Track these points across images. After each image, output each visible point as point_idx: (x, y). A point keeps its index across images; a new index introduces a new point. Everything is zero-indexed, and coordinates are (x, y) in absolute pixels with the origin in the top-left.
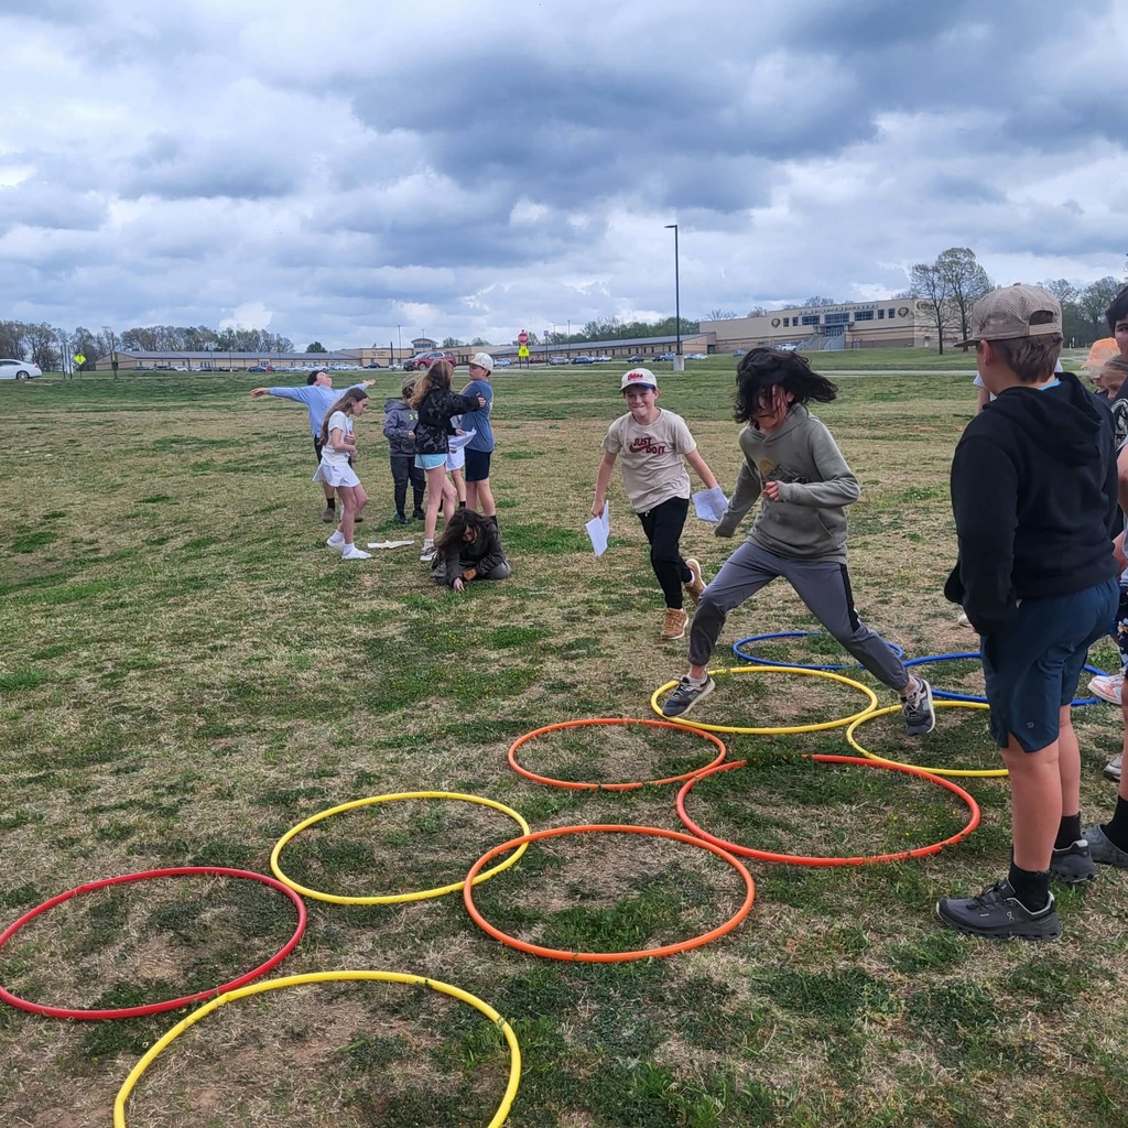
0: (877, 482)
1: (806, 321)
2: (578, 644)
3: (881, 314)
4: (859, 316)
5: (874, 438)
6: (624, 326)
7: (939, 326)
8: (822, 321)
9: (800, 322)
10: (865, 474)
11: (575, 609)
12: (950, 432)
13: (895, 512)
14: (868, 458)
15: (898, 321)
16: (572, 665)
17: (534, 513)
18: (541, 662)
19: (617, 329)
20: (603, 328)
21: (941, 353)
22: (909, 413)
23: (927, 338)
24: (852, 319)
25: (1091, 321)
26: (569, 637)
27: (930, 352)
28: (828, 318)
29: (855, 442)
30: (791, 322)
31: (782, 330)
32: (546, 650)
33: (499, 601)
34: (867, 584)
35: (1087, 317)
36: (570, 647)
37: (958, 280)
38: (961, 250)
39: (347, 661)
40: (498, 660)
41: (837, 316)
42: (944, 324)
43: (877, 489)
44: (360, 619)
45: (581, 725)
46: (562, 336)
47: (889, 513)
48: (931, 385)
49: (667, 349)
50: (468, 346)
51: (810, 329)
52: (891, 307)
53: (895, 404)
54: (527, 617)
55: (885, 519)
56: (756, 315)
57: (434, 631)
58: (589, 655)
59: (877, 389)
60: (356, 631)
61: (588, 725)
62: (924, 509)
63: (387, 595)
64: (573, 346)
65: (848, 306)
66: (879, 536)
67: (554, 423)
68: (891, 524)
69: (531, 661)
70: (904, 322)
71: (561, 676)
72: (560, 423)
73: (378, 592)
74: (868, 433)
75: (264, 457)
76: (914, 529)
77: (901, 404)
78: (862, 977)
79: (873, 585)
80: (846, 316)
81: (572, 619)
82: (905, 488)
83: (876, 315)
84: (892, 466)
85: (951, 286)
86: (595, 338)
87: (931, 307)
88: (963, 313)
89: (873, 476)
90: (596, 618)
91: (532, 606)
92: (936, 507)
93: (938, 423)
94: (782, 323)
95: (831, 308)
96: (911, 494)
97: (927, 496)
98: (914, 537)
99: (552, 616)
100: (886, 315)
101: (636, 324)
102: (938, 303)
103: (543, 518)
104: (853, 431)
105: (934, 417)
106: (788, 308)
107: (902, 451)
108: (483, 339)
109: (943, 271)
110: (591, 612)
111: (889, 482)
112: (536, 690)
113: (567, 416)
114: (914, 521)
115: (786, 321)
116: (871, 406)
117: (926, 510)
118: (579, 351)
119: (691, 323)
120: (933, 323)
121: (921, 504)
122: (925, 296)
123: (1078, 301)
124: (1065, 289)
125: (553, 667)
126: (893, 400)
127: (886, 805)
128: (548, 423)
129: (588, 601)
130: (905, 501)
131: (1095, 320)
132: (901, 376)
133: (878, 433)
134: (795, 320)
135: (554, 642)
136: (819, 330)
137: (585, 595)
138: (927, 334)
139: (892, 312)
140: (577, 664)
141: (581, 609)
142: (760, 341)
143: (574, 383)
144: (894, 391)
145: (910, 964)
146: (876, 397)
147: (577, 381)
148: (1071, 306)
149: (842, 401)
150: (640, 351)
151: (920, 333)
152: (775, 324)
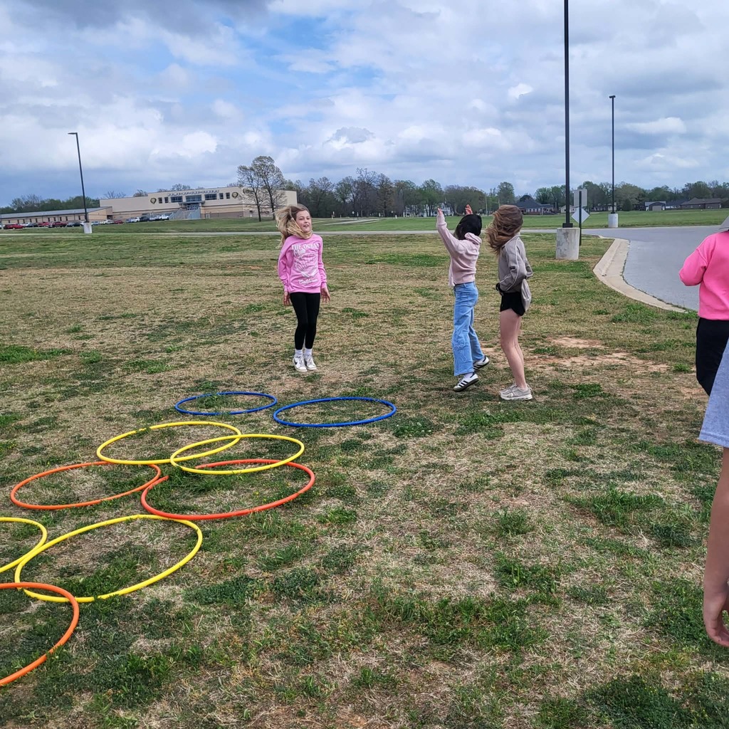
0: (229, 302)
1: (174, 200)
2: (42, 422)
3: (222, 196)
4: (208, 197)
5: (225, 275)
6: (43, 202)
7: (257, 205)
8: (184, 200)
9: (170, 200)
10: (222, 298)
11: (36, 400)
12: (270, 269)
13: (242, 320)
14: (223, 288)
15: (232, 201)
16: (39, 436)
18: (16, 437)
19: (38, 205)
20: (27, 203)
21: (260, 221)
22: (245, 259)
23: (251, 211)
24: (203, 199)
26: (34, 418)
27: (253, 220)
28: (188, 198)
29: (214, 278)
30: (164, 201)
31: (157, 206)
32: (19, 428)
34: (229, 364)
35: (339, 199)
36: (37, 424)
37: (265, 176)
38: (266, 157)
41: (194, 197)
42: (260, 203)
43: (230, 307)
45: (52, 473)
47: (238, 321)
48: (256, 241)
49: (77, 218)
51: (177, 205)
52: (228, 192)
53: (235, 254)
55: (236, 325)
56: (140, 195)
58: (50, 428)
59: (224, 244)
61: (57, 472)
62: (258, 317)
64: (4, 216)
65: (201, 191)
66: (234, 335)
68: (240, 328)
70: (236, 201)
71: (32, 444)
74: (221, 272)
76: (254, 329)
77: (239, 254)
78: (247, 579)
79: (233, 364)
80: (200, 197)
81: (33, 406)
82: (247, 305)
83: (218, 197)
84: (237, 292)
85: (262, 179)
86: (20, 210)
87: (251, 192)
88: (271, 196)
89: (226, 299)
90: (52, 404)
92: (265, 316)
93: (263, 265)
94: (158, 201)
95: (189, 191)
96: (250, 308)
97: (260, 309)
98: (254, 334)
99: (18, 406)
100: (225, 196)
101: (54, 201)
102: (255, 190)
104: (212, 272)
105: (259, 261)
106: (161, 191)
107: (241, 283)
109: (256, 170)
110: (48, 400)
111: (237, 302)
112: (15, 455)
113: (7, 267)
114: (253, 325)
115: (160, 200)
116: (221, 255)
117: (260, 317)
118: (9, 219)
119: (93, 200)
120: (253, 202)
121: (257, 314)
122: (247, 185)
123: (334, 190)
124: (327, 183)
125: (25, 439)
126: (234, 251)
127: (252, 487)
129: (44, 393)
130: (248, 313)
132: (237, 235)
133: (227, 272)
134: (166, 200)
135: (23, 423)
136: (183, 206)
137: (42, 389)
138: (251, 209)
139: (228, 195)
140: (43, 435)
141: (39, 399)
142: (144, 212)
143: (10, 243)
144: (234, 245)
145: (272, 565)
146: (224, 249)
147: (11, 241)
148: (331, 193)
149: (202, 253)
150: (57, 219)
151: (246, 208)
152: (153, 201)
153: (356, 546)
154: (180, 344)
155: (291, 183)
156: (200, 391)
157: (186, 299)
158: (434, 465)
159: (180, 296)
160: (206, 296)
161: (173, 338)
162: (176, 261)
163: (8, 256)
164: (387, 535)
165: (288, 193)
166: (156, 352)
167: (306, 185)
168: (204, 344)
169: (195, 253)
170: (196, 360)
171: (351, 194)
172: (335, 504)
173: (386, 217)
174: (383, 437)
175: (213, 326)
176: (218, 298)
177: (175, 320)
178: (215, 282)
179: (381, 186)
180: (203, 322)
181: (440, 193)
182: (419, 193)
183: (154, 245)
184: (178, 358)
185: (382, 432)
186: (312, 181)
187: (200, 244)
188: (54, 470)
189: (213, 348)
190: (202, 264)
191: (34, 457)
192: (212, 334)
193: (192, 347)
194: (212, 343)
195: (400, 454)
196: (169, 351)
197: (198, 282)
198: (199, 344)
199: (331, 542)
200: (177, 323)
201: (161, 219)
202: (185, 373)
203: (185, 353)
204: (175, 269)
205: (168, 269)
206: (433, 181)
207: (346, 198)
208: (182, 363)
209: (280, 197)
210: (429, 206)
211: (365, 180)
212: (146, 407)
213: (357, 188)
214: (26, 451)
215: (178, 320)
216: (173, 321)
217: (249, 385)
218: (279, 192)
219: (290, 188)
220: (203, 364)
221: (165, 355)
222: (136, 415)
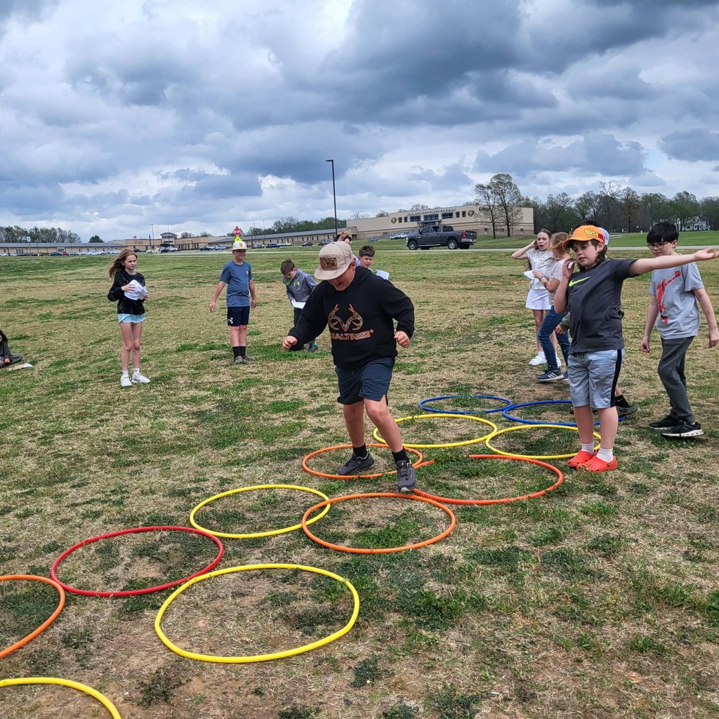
0: (473, 315)
1: (413, 219)
2: (322, 408)
3: (458, 214)
4: (444, 216)
5: (466, 289)
6: (298, 223)
7: (493, 222)
8: (422, 219)
9: (409, 219)
10: (465, 310)
11: (315, 390)
12: (510, 284)
13: (487, 331)
14: (465, 301)
15: (468, 219)
16: (323, 419)
17: (272, 338)
18: (304, 418)
19: (295, 226)
20: (285, 225)
21: (495, 238)
22: (484, 274)
23: (486, 229)
24: (440, 218)
25: (582, 218)
26: (315, 405)
27: (488, 238)
28: (426, 217)
29: (456, 292)
30: (403, 220)
31: (397, 225)
32: (305, 412)
33: (267, 388)
34: (479, 370)
35: (579, 215)
36: (318, 410)
37: (502, 194)
38: (504, 175)
39: (187, 424)
40: (278, 420)
41: (431, 216)
42: (495, 220)
43: (474, 318)
44: (185, 401)
45: (338, 448)
46: (259, 230)
47: (483, 331)
48: (493, 257)
49: (326, 238)
50: (198, 237)
51: (415, 224)
52: (464, 210)
53: (473, 269)
54: (288, 396)
55: (482, 335)
56: (382, 215)
57: (233, 405)
58: (331, 414)
59: (461, 260)
60: (186, 408)
61: (342, 448)
62: (502, 328)
63: (196, 388)
64: (267, 236)
65: (438, 210)
66: (481, 344)
67: (269, 284)
68: (485, 338)
69: (298, 418)
70: (472, 219)
71: (318, 425)
72: (273, 284)
73: (190, 386)
74: (462, 286)
75: (86, 310)
76: (500, 340)
77: (477, 269)
78: (517, 549)
79: (483, 370)
80: (437, 216)
81: (313, 395)
82: (490, 317)
83: (454, 215)
84: (480, 305)
85: (498, 197)
86: (280, 231)
87: (487, 210)
88: (507, 213)
89: (470, 311)
90: (328, 395)
91: (288, 390)
92: (509, 327)
93: (502, 280)
94: (398, 221)
95: (427, 211)
96: (493, 321)
97: (503, 322)
98: (500, 344)
99: (302, 395)
100: (461, 215)
101: (306, 222)
102: (491, 208)
103: (279, 340)
104: (455, 286)
105: (499, 276)
106: (401, 211)
107: (484, 296)
108: (208, 233)
109: (493, 188)
110: (324, 391)
111: (480, 314)
112: (306, 433)
113: (275, 280)
114: (498, 336)
115: (400, 219)
116: (459, 271)
117: (504, 329)
118: (270, 239)
119: (341, 221)
120: (489, 220)
121: (500, 326)
122: (484, 203)
123: (573, 206)
124: (565, 198)
125: (312, 421)
126: (472, 267)
127: (513, 476)
128: (266, 285)
129: (321, 386)
130: (491, 325)
131: (584, 217)
132: (475, 252)
133: (469, 286)
134: (406, 219)
135: (308, 408)
136: (421, 225)
137: (319, 382)
138: (486, 227)
139: (464, 214)
140: (325, 418)
141: (318, 390)
142: (385, 231)
143: (274, 260)
144: (472, 261)
145: (539, 543)
146: (461, 266)
147: (275, 258)
148: (570, 209)
149: (442, 268)
150: (309, 238)
151: (482, 226)
152: (394, 221)
153: (620, 537)
154: (431, 350)
155: (528, 199)
156: (454, 391)
157: (432, 311)
158: (700, 475)
159: (426, 307)
160: (450, 308)
161: (423, 345)
162: (419, 276)
163: (273, 271)
164: (651, 531)
165: (524, 210)
166: (409, 356)
167: (543, 201)
168: (453, 351)
169: (435, 269)
170: (447, 365)
171: (592, 210)
172: (595, 498)
173: (629, 232)
174: (641, 445)
175: (460, 336)
176: (462, 310)
177: (424, 328)
178: (457, 296)
179: (626, 200)
180: (450, 332)
181: (695, 205)
182: (669, 206)
183: (397, 261)
184: (431, 362)
185: (640, 440)
186: (550, 198)
187: (439, 261)
188: (339, 446)
189: (462, 355)
190: (443, 279)
191: (322, 435)
192: (459, 343)
193: (442, 353)
194: (461, 351)
195: (661, 462)
196: (422, 356)
197: (441, 295)
198: (448, 352)
199: (595, 530)
200: (427, 332)
201: (400, 238)
202: (439, 376)
203: (436, 358)
204: (420, 284)
205: (413, 284)
206: (686, 193)
207: (586, 214)
208: (435, 367)
209: (517, 214)
210: (681, 220)
211: (608, 194)
212: (408, 402)
213: (599, 203)
214: (315, 430)
215: (426, 329)
216: (422, 330)
217: (499, 389)
218: (515, 209)
219: (527, 205)
220: (454, 368)
221: (419, 360)
222: (401, 408)
